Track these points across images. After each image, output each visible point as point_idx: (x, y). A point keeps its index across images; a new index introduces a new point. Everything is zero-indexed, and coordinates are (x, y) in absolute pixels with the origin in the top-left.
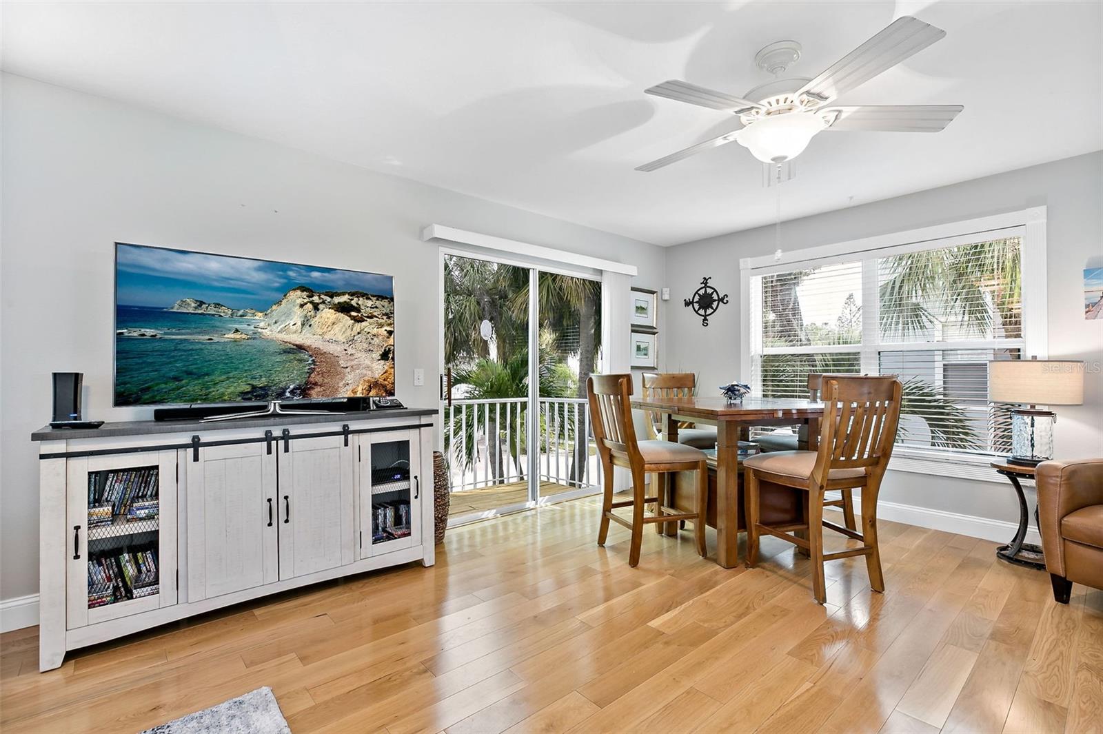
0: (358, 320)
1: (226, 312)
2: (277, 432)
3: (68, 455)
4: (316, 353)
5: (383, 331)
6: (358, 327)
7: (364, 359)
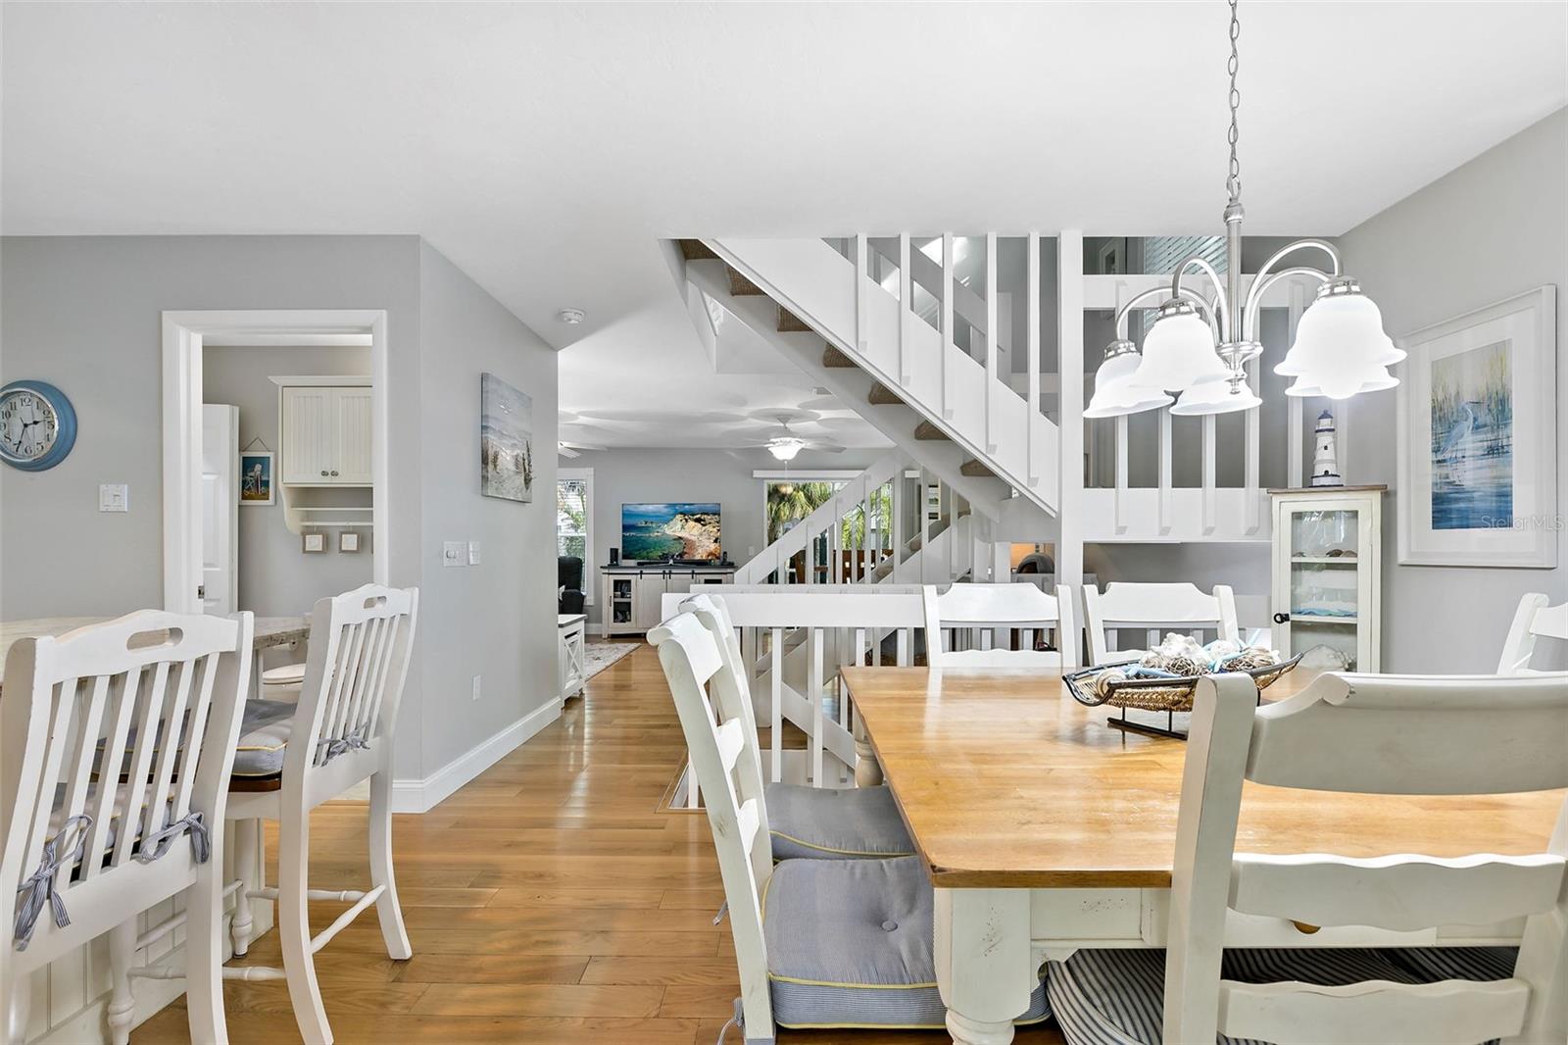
0: (703, 525)
1: (654, 525)
2: (667, 571)
3: (609, 574)
4: (687, 540)
5: (715, 530)
6: (704, 528)
7: (707, 542)
